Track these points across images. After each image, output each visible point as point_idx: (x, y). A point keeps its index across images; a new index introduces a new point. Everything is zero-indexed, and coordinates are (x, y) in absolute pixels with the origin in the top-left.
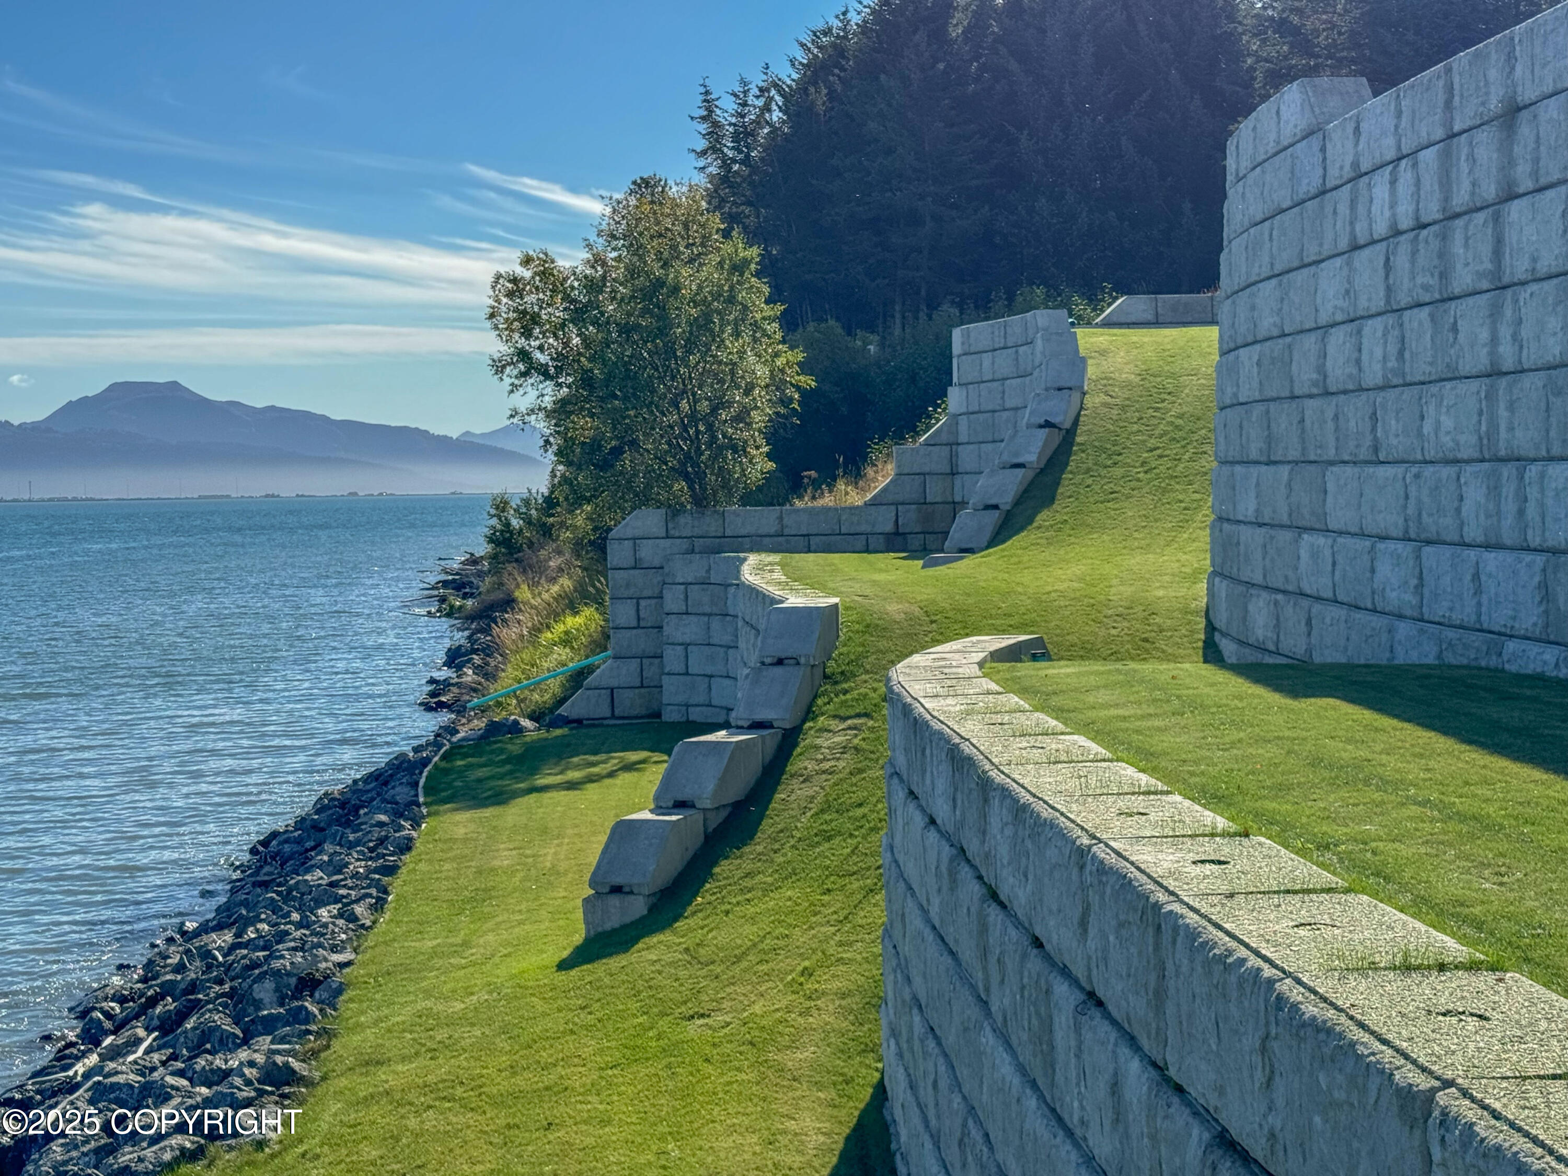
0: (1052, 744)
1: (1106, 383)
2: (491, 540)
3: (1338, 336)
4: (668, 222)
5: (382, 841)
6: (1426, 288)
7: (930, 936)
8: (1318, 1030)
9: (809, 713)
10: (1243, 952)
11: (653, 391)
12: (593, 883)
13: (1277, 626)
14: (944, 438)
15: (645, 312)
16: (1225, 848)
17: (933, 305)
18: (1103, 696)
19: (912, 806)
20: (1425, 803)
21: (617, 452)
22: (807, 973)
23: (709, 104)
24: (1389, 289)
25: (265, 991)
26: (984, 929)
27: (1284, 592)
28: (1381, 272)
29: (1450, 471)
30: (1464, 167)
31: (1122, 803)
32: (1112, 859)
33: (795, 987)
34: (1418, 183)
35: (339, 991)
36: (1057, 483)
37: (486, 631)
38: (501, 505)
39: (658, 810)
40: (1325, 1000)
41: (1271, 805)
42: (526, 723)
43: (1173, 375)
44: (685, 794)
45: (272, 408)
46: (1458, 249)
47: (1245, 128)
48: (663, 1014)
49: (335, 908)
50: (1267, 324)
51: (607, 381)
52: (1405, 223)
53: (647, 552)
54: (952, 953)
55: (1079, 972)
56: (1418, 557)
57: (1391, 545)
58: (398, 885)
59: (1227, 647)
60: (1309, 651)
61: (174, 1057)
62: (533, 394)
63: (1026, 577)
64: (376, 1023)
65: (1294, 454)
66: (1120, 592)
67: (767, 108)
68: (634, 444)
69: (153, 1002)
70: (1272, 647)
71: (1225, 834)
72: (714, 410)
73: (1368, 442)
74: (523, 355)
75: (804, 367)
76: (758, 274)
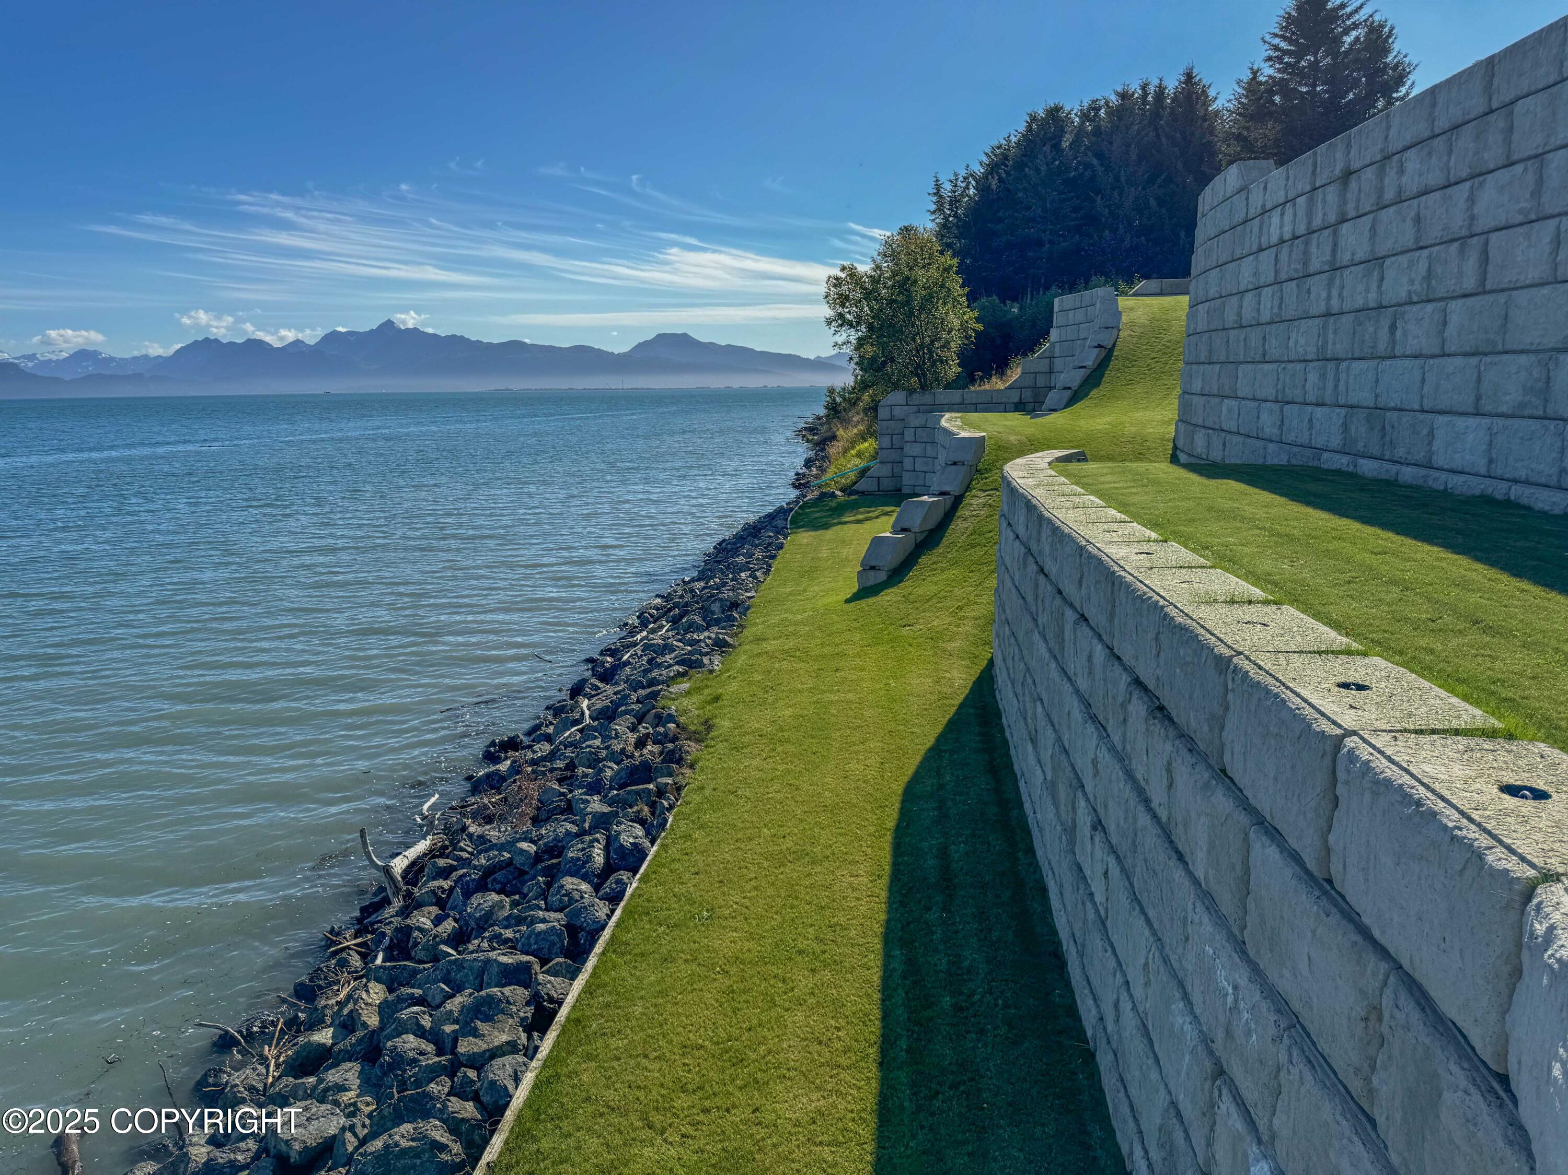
0: (1076, 499)
1: (1132, 325)
2: (826, 408)
3: (1249, 297)
4: (913, 247)
5: (770, 544)
6: (1296, 270)
7: (1014, 591)
8: (1182, 629)
9: (968, 488)
10: (1151, 594)
11: (902, 333)
12: (862, 565)
13: (1208, 446)
14: (1047, 355)
15: (900, 293)
16: (1154, 547)
17: (1047, 288)
18: (1109, 478)
19: (1009, 530)
20: (1263, 528)
21: (884, 364)
22: (960, 608)
23: (938, 186)
24: (1276, 272)
25: (716, 607)
26: (1037, 586)
27: (1213, 429)
28: (1273, 262)
29: (1302, 365)
30: (1320, 205)
31: (1106, 527)
32: (1095, 551)
33: (954, 614)
34: (1295, 215)
35: (748, 608)
36: (1102, 376)
37: (823, 450)
38: (831, 391)
39: (895, 532)
40: (1187, 615)
41: (1181, 528)
42: (838, 493)
43: (1167, 320)
44: (906, 525)
45: (729, 345)
46: (1314, 249)
47: (1208, 190)
48: (891, 624)
49: (748, 573)
50: (1213, 292)
51: (881, 329)
52: (1287, 236)
53: (897, 412)
54: (1024, 598)
55: (1077, 605)
56: (1282, 411)
57: (1269, 405)
58: (776, 564)
59: (1183, 458)
60: (1223, 459)
61: (678, 634)
62: (845, 335)
63: (1082, 423)
64: (763, 623)
65: (1222, 359)
66: (1130, 430)
67: (967, 188)
68: (892, 360)
69: (670, 610)
70: (1204, 457)
71: (1156, 541)
72: (932, 342)
73: (1260, 352)
74: (841, 316)
75: (978, 320)
76: (957, 273)
